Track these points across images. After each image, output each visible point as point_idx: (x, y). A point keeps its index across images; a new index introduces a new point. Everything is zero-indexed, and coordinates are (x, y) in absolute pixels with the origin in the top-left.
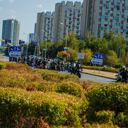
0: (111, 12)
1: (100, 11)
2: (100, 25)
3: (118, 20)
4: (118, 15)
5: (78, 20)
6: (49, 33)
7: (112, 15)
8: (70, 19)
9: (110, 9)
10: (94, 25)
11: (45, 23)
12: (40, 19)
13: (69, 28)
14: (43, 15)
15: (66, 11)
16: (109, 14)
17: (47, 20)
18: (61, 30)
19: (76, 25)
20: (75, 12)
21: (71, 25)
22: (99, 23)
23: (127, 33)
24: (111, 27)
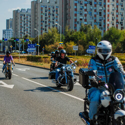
0: (85, 8)
1: (75, 7)
2: (76, 20)
3: (91, 14)
4: (91, 10)
5: (53, 15)
6: (26, 29)
7: (86, 10)
8: (46, 15)
9: (83, 5)
10: (70, 20)
11: (21, 20)
12: (16, 16)
13: (46, 23)
14: (18, 12)
15: (42, 8)
16: (83, 10)
17: (23, 17)
18: (38, 25)
19: (51, 20)
20: (49, 9)
21: (47, 20)
22: (75, 18)
23: (100, 25)
24: (86, 20)
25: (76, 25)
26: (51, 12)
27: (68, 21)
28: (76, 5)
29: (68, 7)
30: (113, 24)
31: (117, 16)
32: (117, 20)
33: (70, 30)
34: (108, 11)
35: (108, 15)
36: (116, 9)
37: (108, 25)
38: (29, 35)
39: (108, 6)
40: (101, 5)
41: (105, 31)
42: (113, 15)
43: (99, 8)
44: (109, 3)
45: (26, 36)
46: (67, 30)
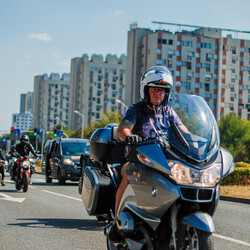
0: (177, 73)
3: (188, 87)
4: (189, 78)
5: (114, 87)
6: (58, 113)
7: (178, 79)
8: (99, 87)
11: (50, 95)
13: (99, 102)
14: (45, 79)
15: (92, 73)
17: (53, 90)
18: (82, 107)
19: (110, 96)
20: (107, 75)
21: (102, 97)
26: (110, 81)
30: (232, 109)
31: (241, 92)
32: (240, 100)
34: (224, 81)
35: (223, 90)
36: (239, 77)
37: (222, 109)
38: (63, 124)
39: (224, 72)
40: (208, 69)
42: (233, 89)
43: (204, 75)
44: (224, 67)
45: (59, 127)
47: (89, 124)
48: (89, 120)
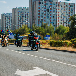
1: (39, 13)
2: (39, 20)
3: (48, 17)
4: (48, 14)
5: (25, 17)
6: (8, 25)
7: (45, 14)
8: (21, 17)
9: (44, 11)
10: (36, 20)
11: (6, 20)
12: (3, 17)
13: (21, 22)
14: (4, 15)
15: (19, 13)
16: (44, 14)
17: (7, 18)
18: (16, 23)
19: (24, 20)
20: (23, 13)
21: (22, 20)
22: (38, 19)
23: (54, 24)
24: (45, 21)
25: (39, 23)
26: (24, 15)
27: (34, 21)
28: (39, 11)
29: (34, 13)
30: (61, 23)
31: (64, 18)
32: (64, 21)
33: (35, 26)
34: (59, 15)
35: (59, 18)
36: (63, 14)
37: (58, 24)
38: (10, 29)
39: (59, 12)
40: (54, 12)
41: (56, 27)
42: (61, 18)
43: (53, 13)
44: (59, 11)
45: (9, 30)
46: (34, 26)
47: (18, 28)
48: (18, 27)
